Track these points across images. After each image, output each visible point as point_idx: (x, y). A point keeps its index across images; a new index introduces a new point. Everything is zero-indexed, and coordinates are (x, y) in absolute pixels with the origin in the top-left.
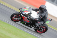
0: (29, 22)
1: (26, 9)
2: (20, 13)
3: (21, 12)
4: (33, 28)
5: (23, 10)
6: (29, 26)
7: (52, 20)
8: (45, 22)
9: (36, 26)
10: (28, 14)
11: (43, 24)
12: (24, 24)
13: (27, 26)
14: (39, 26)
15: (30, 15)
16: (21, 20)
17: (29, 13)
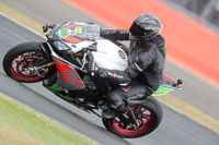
0: (81, 84)
1: (73, 29)
2: (45, 45)
3: (51, 41)
4: (100, 112)
5: (60, 33)
6: (80, 105)
7: (180, 82)
8: (151, 88)
9: (113, 102)
10: (82, 51)
11: (141, 96)
12: (60, 94)
13: (74, 103)
14: (127, 104)
15: (87, 57)
16: (48, 76)
17: (87, 49)
